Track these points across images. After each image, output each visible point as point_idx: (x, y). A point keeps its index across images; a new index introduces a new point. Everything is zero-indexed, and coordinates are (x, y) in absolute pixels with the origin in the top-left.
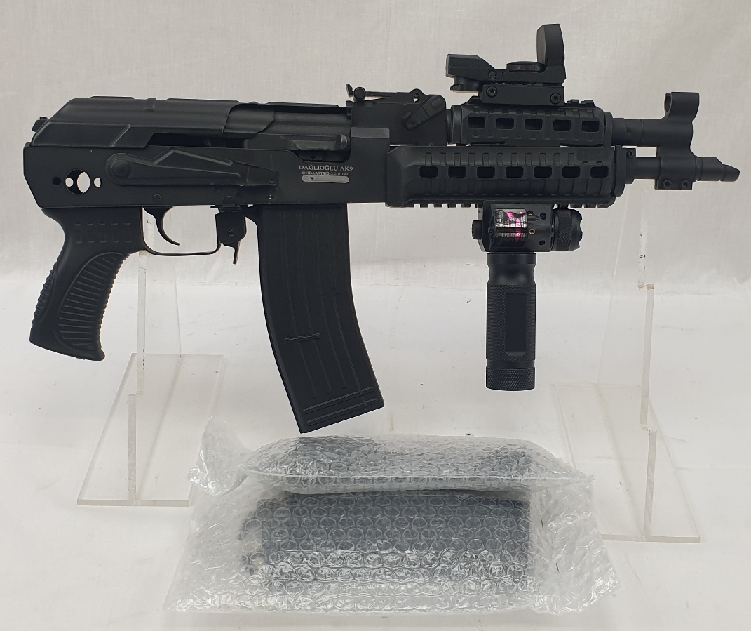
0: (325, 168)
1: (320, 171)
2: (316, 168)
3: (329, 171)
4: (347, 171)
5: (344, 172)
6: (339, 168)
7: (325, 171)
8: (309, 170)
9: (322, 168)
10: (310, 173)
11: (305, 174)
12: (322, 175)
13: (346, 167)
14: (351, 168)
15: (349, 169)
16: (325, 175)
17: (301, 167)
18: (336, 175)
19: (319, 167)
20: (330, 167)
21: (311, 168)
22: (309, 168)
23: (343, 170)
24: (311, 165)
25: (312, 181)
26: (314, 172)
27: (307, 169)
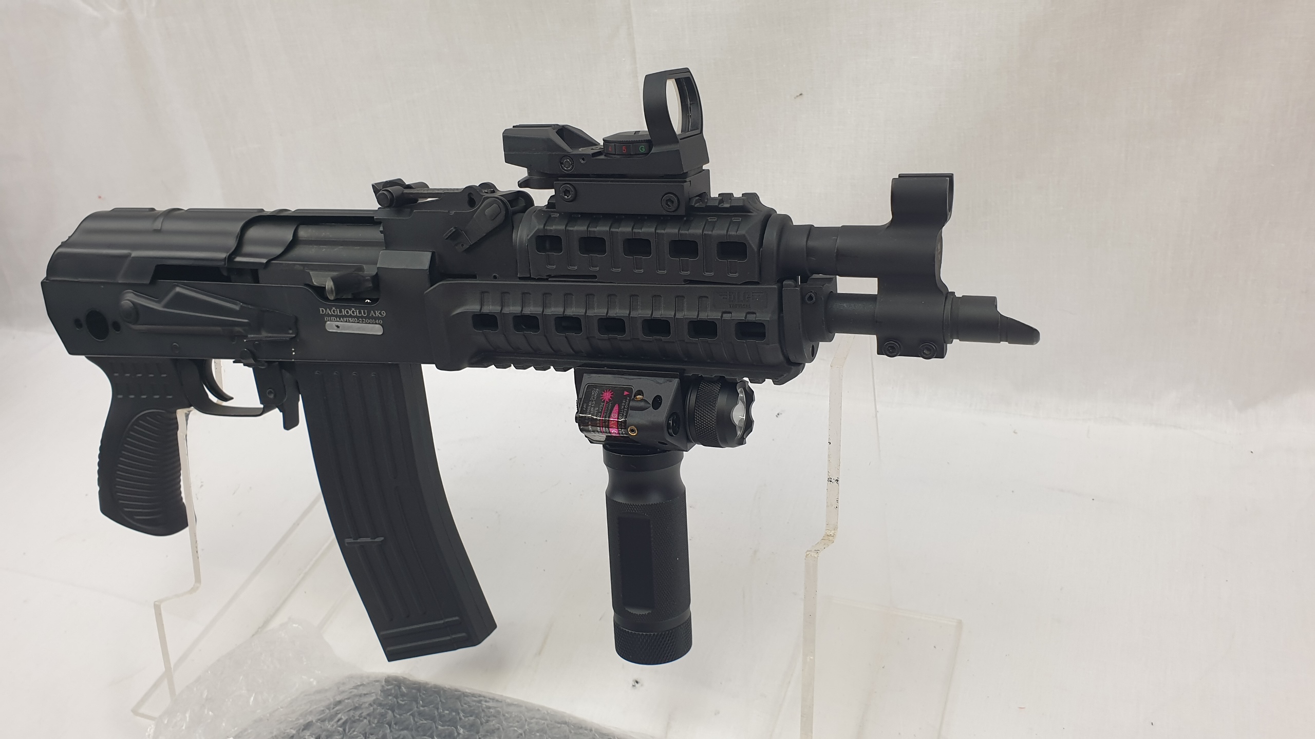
0: (350, 312)
1: (346, 316)
2: (341, 312)
3: (358, 317)
4: (378, 318)
5: (376, 318)
7: (351, 316)
8: (332, 316)
9: (348, 312)
10: (334, 319)
11: (329, 321)
12: (349, 322)
13: (376, 312)
14: (383, 313)
15: (380, 313)
16: (352, 322)
17: (323, 311)
18: (366, 323)
19: (343, 310)
20: (358, 311)
21: (334, 311)
22: (332, 313)
23: (372, 315)
24: (334, 308)
25: (338, 330)
26: (339, 318)
27: (330, 314)
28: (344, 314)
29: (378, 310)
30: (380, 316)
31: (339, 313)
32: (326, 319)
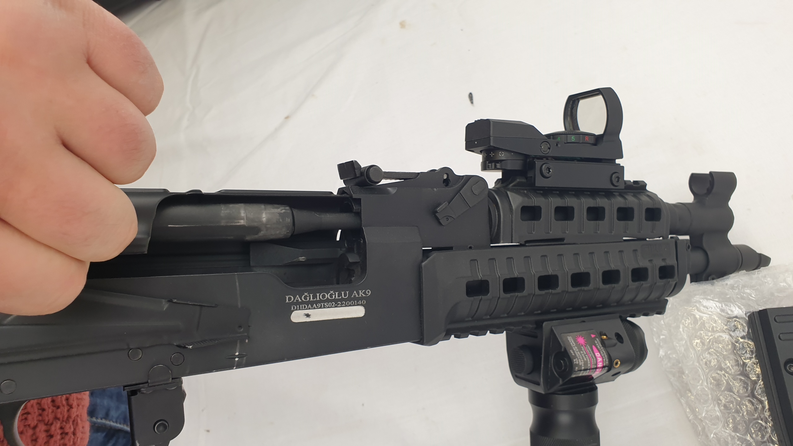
0: (327, 296)
1: (320, 301)
2: (315, 297)
3: (336, 301)
4: (362, 298)
5: (358, 299)
6: (350, 294)
7: (328, 301)
8: (303, 303)
9: (324, 296)
10: (305, 307)
11: (296, 310)
12: (324, 308)
13: (360, 291)
14: (368, 292)
15: (365, 293)
16: (328, 307)
17: (290, 299)
18: (346, 306)
19: (318, 295)
20: (337, 293)
21: (305, 298)
22: (303, 299)
23: (355, 296)
24: (306, 294)
25: (308, 320)
26: (312, 304)
27: (300, 300)
28: (318, 299)
29: (362, 290)
30: (364, 295)
31: (313, 299)
32: (294, 308)
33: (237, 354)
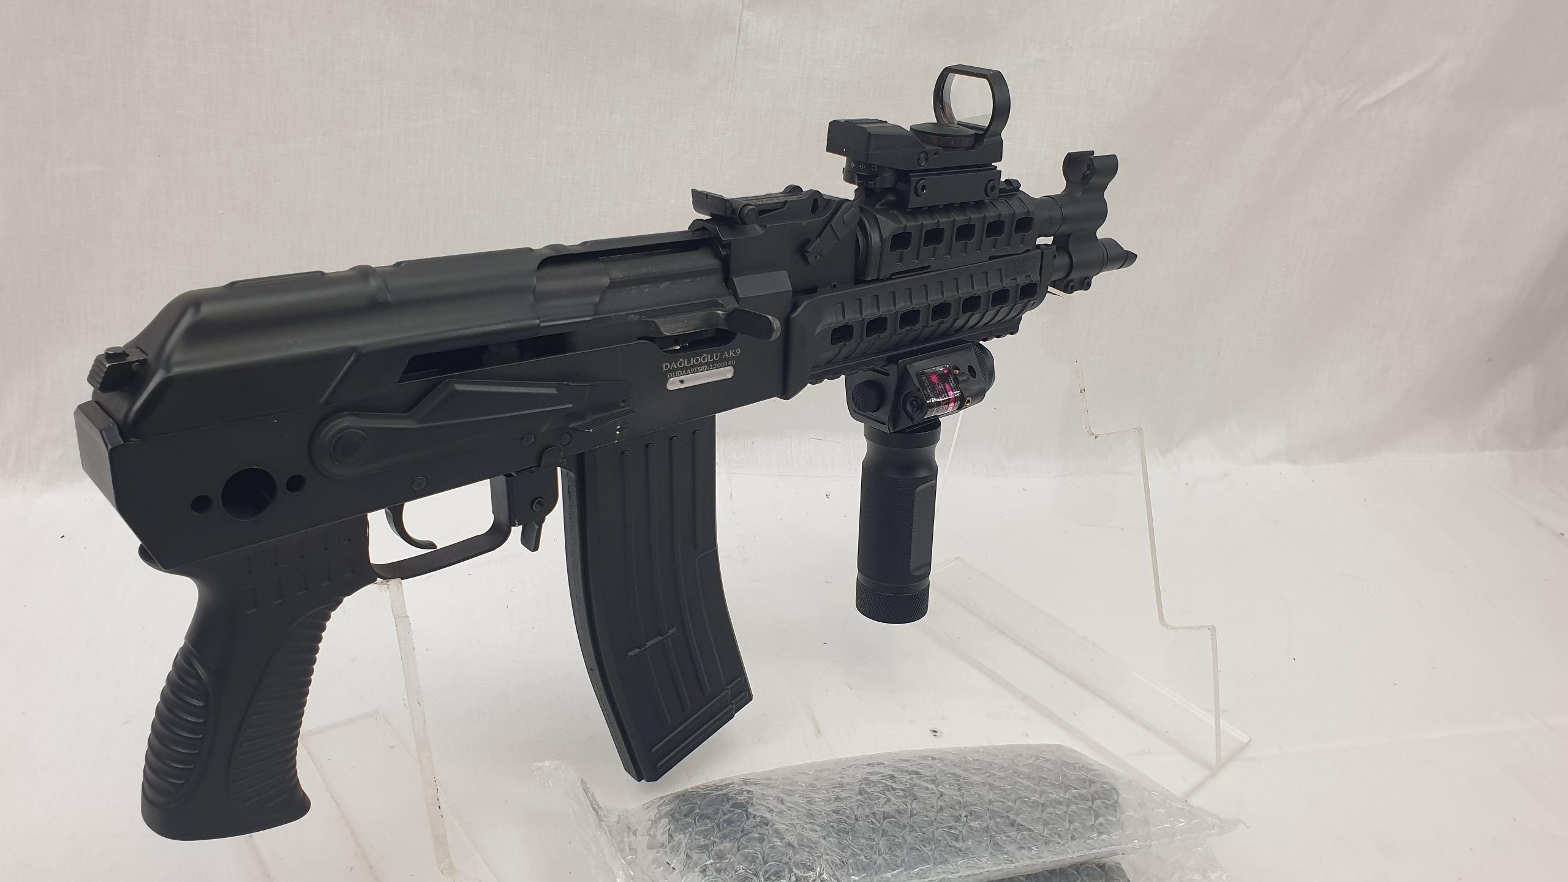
0: (700, 360)
1: (694, 366)
2: (689, 362)
3: (708, 364)
4: (732, 358)
5: (728, 359)
6: (721, 356)
7: (701, 364)
8: (678, 369)
9: (697, 360)
10: (680, 373)
11: (672, 377)
12: (697, 372)
13: (731, 351)
14: (738, 351)
15: (735, 353)
16: (701, 371)
17: (666, 366)
18: (716, 368)
19: (692, 359)
20: (709, 356)
21: (680, 364)
22: (679, 366)
23: (725, 357)
24: (681, 360)
25: (682, 386)
26: (685, 370)
27: (676, 367)
28: (692, 364)
30: (734, 355)
31: (687, 364)
32: (670, 375)
33: (619, 427)
